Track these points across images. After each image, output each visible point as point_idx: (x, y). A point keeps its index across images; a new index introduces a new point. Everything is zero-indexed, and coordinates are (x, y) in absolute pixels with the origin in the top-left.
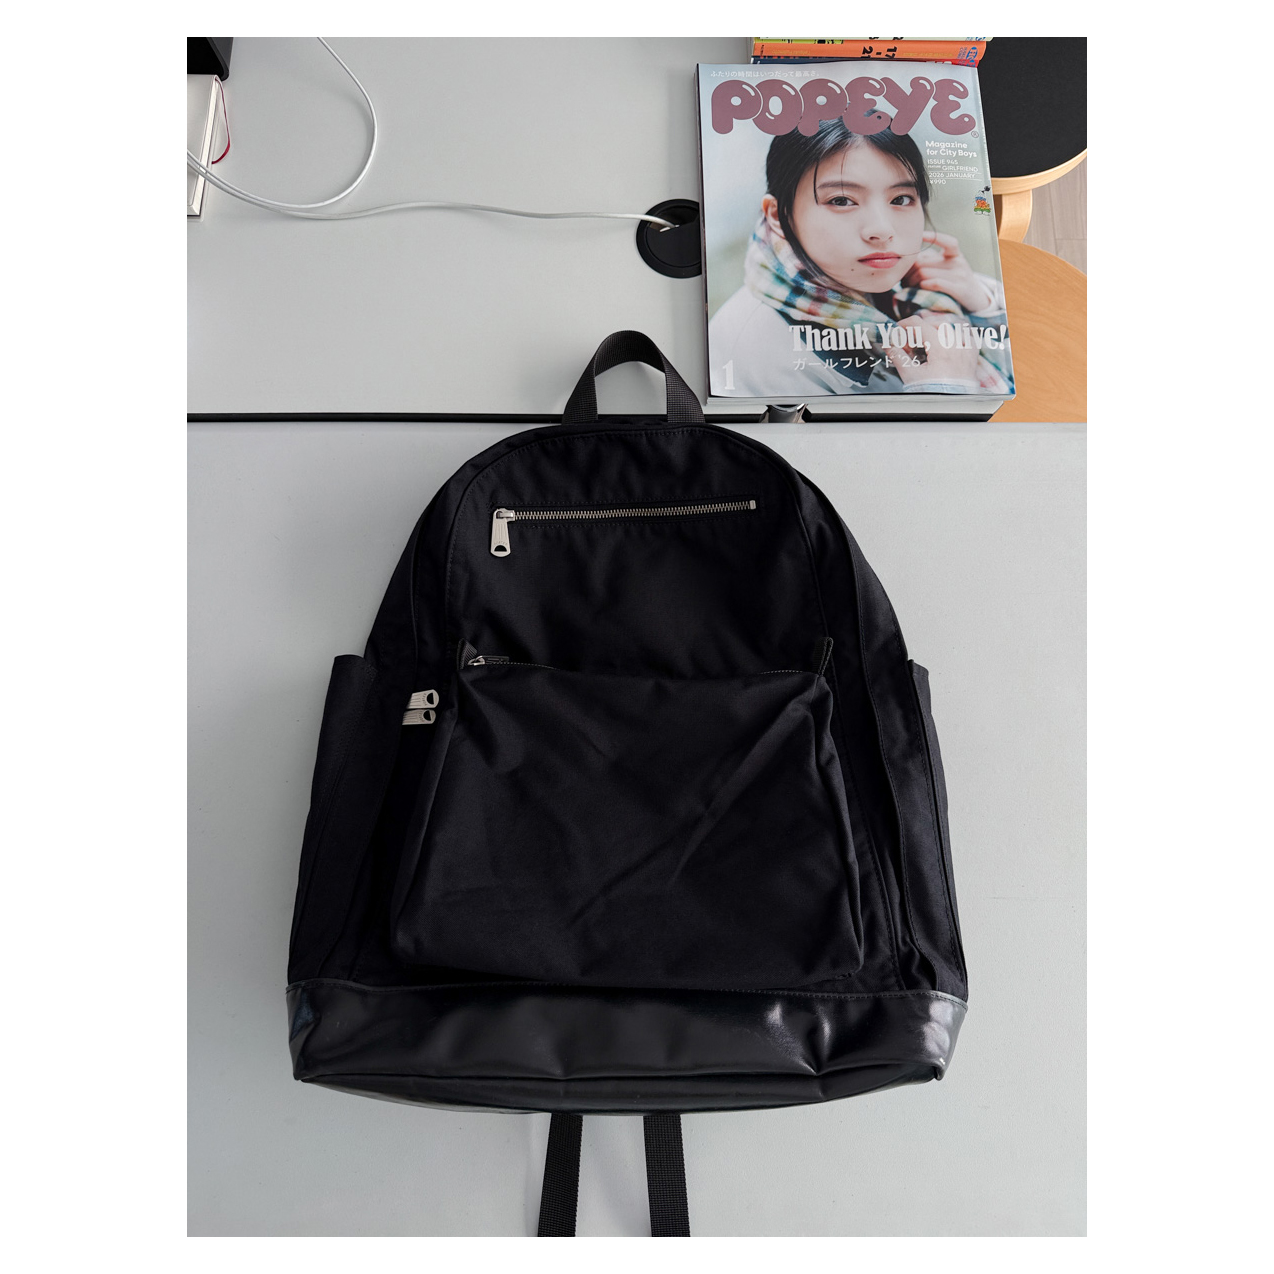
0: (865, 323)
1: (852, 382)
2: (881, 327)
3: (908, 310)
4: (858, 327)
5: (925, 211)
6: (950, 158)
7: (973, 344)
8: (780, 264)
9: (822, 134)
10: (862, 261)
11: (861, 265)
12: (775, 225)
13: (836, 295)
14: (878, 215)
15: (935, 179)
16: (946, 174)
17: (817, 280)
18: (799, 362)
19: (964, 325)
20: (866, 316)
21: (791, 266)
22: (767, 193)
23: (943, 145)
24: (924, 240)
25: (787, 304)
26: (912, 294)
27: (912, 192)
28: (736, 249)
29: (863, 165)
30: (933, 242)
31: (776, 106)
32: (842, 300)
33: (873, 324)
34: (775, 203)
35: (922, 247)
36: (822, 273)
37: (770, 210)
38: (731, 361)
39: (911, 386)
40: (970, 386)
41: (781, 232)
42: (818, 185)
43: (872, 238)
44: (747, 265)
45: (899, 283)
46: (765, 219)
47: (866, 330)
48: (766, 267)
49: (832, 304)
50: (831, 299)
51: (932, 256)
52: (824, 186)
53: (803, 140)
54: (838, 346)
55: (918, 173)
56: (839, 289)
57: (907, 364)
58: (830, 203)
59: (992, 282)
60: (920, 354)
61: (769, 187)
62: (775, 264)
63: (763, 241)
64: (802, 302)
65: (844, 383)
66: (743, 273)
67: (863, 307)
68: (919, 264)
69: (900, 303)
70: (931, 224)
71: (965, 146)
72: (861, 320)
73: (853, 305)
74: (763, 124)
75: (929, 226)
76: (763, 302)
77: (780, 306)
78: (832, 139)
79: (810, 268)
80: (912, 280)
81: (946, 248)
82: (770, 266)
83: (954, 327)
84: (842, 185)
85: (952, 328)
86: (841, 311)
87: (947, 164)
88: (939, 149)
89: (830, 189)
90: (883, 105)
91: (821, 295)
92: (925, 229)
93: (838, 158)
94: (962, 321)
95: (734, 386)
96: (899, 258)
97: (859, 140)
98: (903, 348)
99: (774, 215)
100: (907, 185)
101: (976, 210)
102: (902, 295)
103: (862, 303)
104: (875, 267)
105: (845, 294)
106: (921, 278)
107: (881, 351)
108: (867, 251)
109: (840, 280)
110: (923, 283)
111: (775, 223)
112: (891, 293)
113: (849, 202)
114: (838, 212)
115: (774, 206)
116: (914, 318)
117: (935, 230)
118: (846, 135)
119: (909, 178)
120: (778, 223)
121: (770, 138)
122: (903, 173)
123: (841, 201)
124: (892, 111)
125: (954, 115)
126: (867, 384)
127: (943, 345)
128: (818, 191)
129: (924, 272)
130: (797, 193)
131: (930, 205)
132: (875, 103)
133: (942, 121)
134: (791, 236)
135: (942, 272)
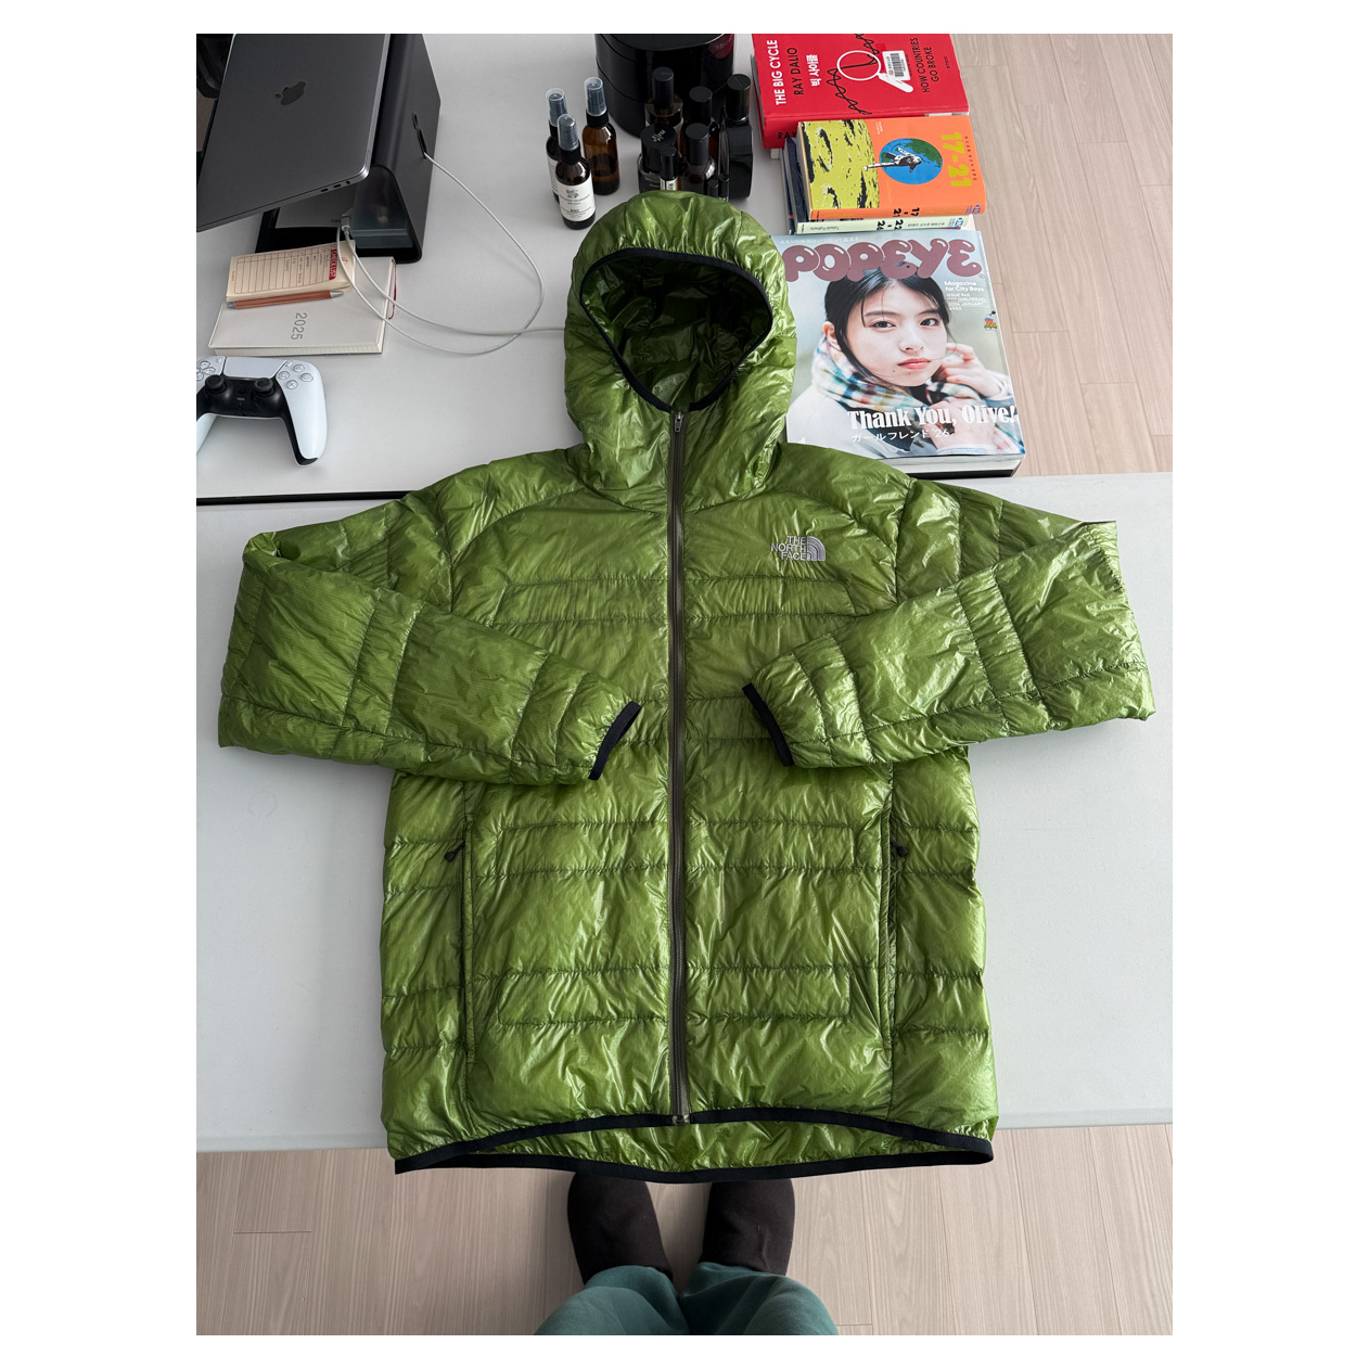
0: (905, 408)
1: (898, 449)
2: (918, 410)
3: (938, 398)
4: (900, 410)
5: (947, 329)
6: (964, 292)
7: (990, 419)
8: (838, 369)
9: (867, 279)
10: (900, 365)
11: (900, 368)
13: (882, 389)
14: (911, 333)
15: (952, 307)
16: (961, 303)
17: (868, 379)
18: (856, 436)
19: (982, 407)
20: (905, 403)
21: (847, 371)
22: (827, 320)
23: (958, 284)
24: (947, 349)
25: (845, 396)
26: (940, 386)
27: (937, 316)
29: (898, 299)
30: (955, 350)
31: (830, 261)
32: (887, 393)
33: (911, 408)
34: (833, 327)
35: (946, 353)
36: (871, 374)
37: (829, 332)
39: (943, 450)
40: (990, 449)
41: (838, 347)
42: (864, 314)
43: (907, 349)
44: (813, 370)
45: (930, 379)
46: (826, 339)
47: (906, 412)
48: (827, 371)
49: (879, 395)
50: (878, 392)
51: (955, 359)
52: (869, 314)
53: (852, 284)
54: (885, 424)
55: (940, 304)
56: (884, 385)
57: (940, 436)
58: (874, 326)
59: (1002, 376)
60: (949, 428)
61: (828, 316)
62: (834, 369)
63: (825, 353)
64: (856, 395)
65: (891, 450)
66: (810, 376)
68: (944, 366)
69: (931, 392)
70: (952, 337)
71: (975, 284)
72: (902, 405)
73: (895, 396)
74: (821, 274)
75: (951, 339)
76: (826, 396)
77: (840, 398)
78: (873, 283)
79: (861, 372)
80: (940, 377)
81: (964, 354)
82: (831, 371)
83: (974, 408)
84: (883, 313)
85: (972, 409)
86: (886, 400)
87: (961, 297)
88: (955, 286)
89: (874, 316)
90: (910, 258)
91: (871, 389)
92: (948, 341)
93: (879, 295)
94: (979, 404)
96: (929, 362)
97: (894, 282)
98: (936, 424)
99: (832, 336)
100: (932, 311)
101: (986, 327)
102: (933, 387)
103: (902, 394)
104: (911, 368)
105: (889, 388)
106: (946, 375)
107: (919, 427)
108: (905, 358)
109: (884, 379)
110: (948, 379)
111: (833, 341)
112: (925, 386)
113: (889, 325)
114: (881, 332)
115: (832, 329)
116: (943, 403)
117: (955, 341)
118: (883, 280)
119: (934, 307)
120: (835, 341)
122: (929, 305)
123: (883, 324)
124: (918, 263)
125: (965, 263)
127: (967, 420)
128: (865, 318)
129: (948, 371)
130: (849, 320)
131: (950, 325)
132: (904, 257)
133: (956, 267)
134: (846, 349)
135: (963, 370)
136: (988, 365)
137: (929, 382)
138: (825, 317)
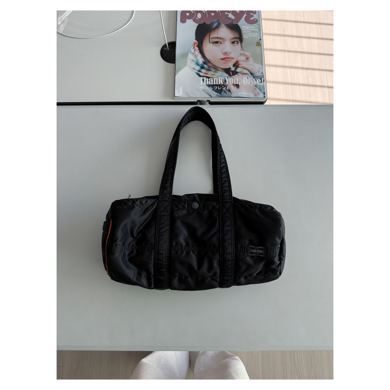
0: (221, 77)
1: (217, 94)
2: (226, 78)
3: (235, 73)
4: (219, 78)
5: (241, 45)
6: (250, 31)
7: (253, 83)
8: (198, 60)
9: (213, 23)
10: (222, 59)
11: (221, 60)
12: (197, 49)
13: (214, 69)
14: (227, 46)
15: (245, 37)
16: (248, 35)
17: (209, 65)
18: (202, 88)
19: (251, 78)
20: (222, 75)
21: (201, 60)
22: (195, 40)
23: (248, 27)
24: (241, 54)
25: (199, 71)
26: (236, 69)
27: (238, 40)
28: (185, 55)
29: (224, 32)
30: (243, 54)
31: (199, 16)
32: (215, 70)
33: (224, 77)
34: (197, 43)
35: (240, 55)
36: (210, 62)
37: (196, 45)
38: (182, 87)
39: (234, 95)
40: (252, 95)
41: (198, 51)
42: (210, 38)
43: (225, 53)
44: (188, 60)
45: (232, 66)
46: (194, 47)
47: (222, 79)
48: (193, 61)
49: (212, 71)
50: (212, 70)
51: (243, 58)
52: (212, 38)
53: (207, 25)
54: (213, 83)
55: (240, 35)
56: (215, 67)
57: (233, 89)
58: (213, 43)
60: (237, 86)
61: (196, 38)
62: (196, 60)
63: (193, 53)
64: (203, 71)
65: (214, 94)
66: (186, 62)
67: (221, 72)
68: (238, 60)
69: (232, 71)
70: (243, 49)
71: (254, 27)
72: (220, 76)
73: (219, 72)
74: (195, 21)
75: (242, 50)
76: (192, 71)
77: (197, 72)
78: (215, 25)
79: (206, 61)
80: (236, 65)
81: (247, 56)
82: (195, 60)
83: (248, 78)
84: (217, 38)
85: (247, 79)
86: (215, 73)
87: (248, 32)
88: (247, 28)
89: (214, 39)
90: (230, 16)
91: (209, 69)
92: (241, 51)
93: (217, 30)
94: (250, 77)
95: (182, 93)
96: (233, 58)
97: (223, 25)
98: (232, 84)
99: (197, 46)
101: (256, 45)
102: (233, 69)
103: (221, 71)
104: (226, 61)
105: (216, 68)
106: (239, 64)
107: (226, 85)
108: (224, 57)
109: (215, 64)
110: (240, 66)
111: (197, 48)
112: (230, 68)
113: (219, 43)
114: (216, 45)
115: (197, 44)
116: (236, 76)
117: (244, 51)
118: (219, 24)
119: (237, 36)
120: (198, 48)
121: (197, 24)
122: (235, 35)
123: (217, 42)
124: (233, 17)
125: (251, 19)
126: (221, 94)
127: (244, 83)
128: (210, 40)
129: (240, 63)
130: (204, 40)
131: (243, 44)
132: (228, 15)
133: (248, 21)
134: (201, 52)
135: (245, 63)
136: (256, 61)
137: (232, 67)
138: (194, 38)
